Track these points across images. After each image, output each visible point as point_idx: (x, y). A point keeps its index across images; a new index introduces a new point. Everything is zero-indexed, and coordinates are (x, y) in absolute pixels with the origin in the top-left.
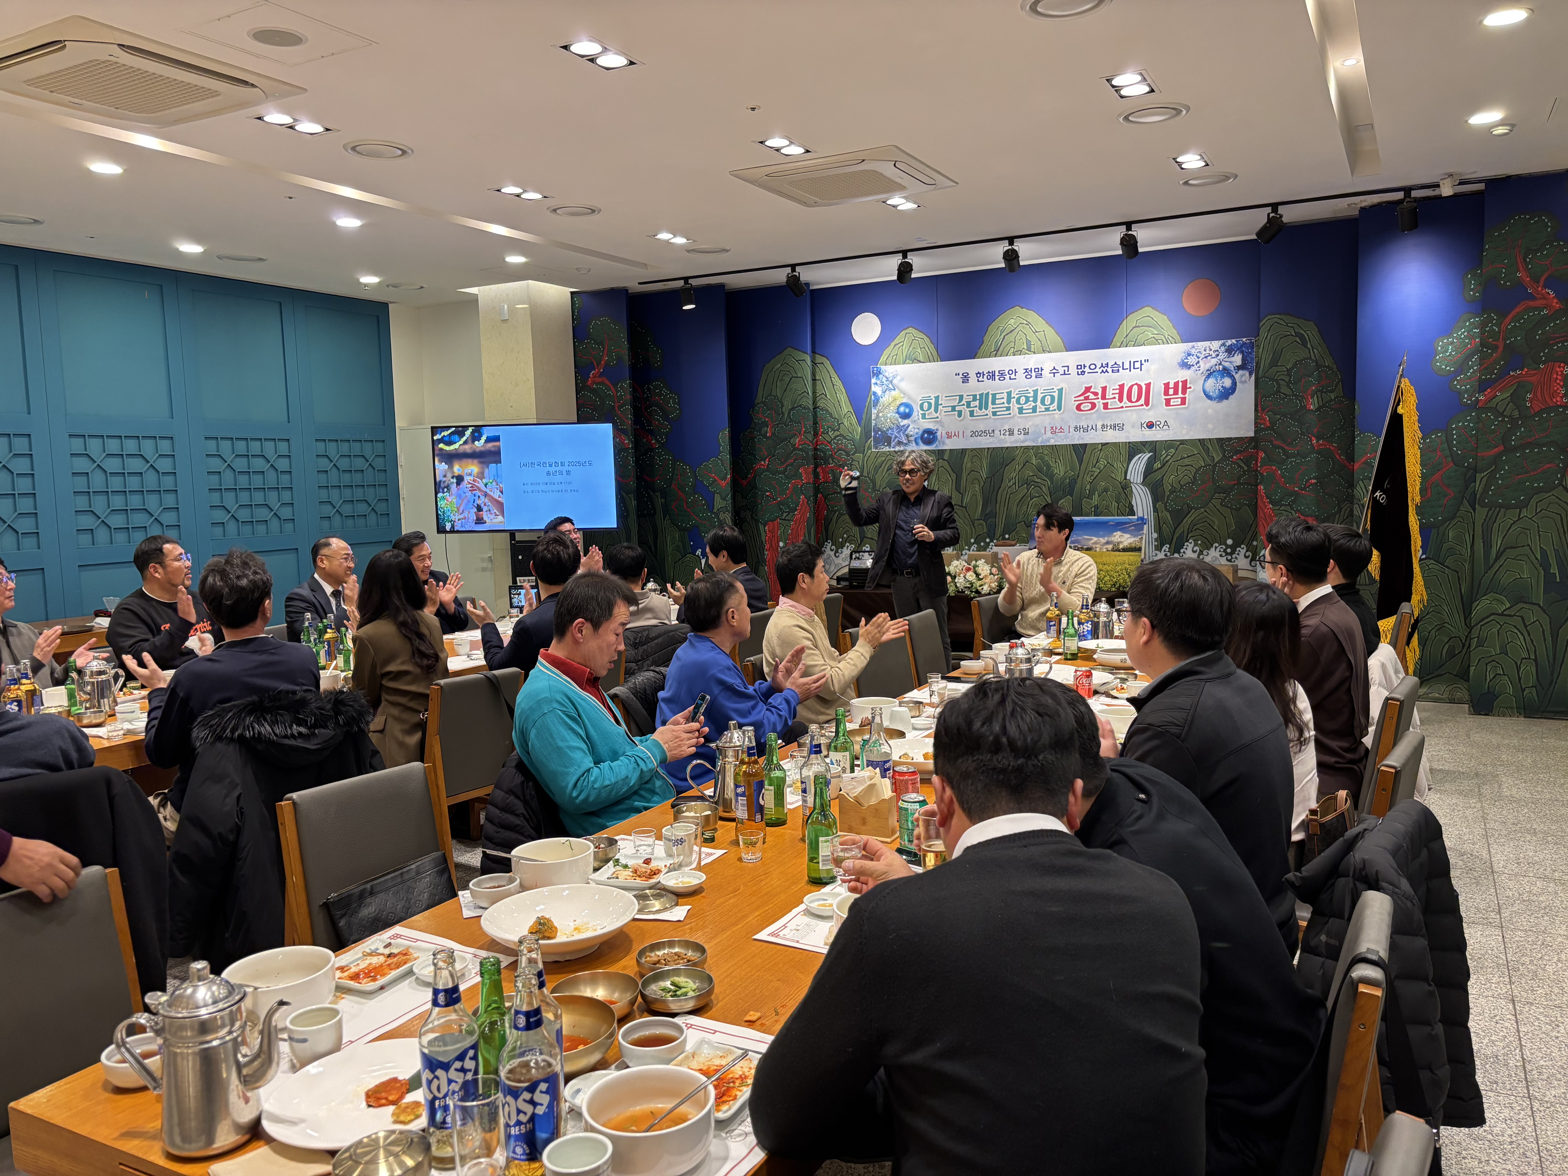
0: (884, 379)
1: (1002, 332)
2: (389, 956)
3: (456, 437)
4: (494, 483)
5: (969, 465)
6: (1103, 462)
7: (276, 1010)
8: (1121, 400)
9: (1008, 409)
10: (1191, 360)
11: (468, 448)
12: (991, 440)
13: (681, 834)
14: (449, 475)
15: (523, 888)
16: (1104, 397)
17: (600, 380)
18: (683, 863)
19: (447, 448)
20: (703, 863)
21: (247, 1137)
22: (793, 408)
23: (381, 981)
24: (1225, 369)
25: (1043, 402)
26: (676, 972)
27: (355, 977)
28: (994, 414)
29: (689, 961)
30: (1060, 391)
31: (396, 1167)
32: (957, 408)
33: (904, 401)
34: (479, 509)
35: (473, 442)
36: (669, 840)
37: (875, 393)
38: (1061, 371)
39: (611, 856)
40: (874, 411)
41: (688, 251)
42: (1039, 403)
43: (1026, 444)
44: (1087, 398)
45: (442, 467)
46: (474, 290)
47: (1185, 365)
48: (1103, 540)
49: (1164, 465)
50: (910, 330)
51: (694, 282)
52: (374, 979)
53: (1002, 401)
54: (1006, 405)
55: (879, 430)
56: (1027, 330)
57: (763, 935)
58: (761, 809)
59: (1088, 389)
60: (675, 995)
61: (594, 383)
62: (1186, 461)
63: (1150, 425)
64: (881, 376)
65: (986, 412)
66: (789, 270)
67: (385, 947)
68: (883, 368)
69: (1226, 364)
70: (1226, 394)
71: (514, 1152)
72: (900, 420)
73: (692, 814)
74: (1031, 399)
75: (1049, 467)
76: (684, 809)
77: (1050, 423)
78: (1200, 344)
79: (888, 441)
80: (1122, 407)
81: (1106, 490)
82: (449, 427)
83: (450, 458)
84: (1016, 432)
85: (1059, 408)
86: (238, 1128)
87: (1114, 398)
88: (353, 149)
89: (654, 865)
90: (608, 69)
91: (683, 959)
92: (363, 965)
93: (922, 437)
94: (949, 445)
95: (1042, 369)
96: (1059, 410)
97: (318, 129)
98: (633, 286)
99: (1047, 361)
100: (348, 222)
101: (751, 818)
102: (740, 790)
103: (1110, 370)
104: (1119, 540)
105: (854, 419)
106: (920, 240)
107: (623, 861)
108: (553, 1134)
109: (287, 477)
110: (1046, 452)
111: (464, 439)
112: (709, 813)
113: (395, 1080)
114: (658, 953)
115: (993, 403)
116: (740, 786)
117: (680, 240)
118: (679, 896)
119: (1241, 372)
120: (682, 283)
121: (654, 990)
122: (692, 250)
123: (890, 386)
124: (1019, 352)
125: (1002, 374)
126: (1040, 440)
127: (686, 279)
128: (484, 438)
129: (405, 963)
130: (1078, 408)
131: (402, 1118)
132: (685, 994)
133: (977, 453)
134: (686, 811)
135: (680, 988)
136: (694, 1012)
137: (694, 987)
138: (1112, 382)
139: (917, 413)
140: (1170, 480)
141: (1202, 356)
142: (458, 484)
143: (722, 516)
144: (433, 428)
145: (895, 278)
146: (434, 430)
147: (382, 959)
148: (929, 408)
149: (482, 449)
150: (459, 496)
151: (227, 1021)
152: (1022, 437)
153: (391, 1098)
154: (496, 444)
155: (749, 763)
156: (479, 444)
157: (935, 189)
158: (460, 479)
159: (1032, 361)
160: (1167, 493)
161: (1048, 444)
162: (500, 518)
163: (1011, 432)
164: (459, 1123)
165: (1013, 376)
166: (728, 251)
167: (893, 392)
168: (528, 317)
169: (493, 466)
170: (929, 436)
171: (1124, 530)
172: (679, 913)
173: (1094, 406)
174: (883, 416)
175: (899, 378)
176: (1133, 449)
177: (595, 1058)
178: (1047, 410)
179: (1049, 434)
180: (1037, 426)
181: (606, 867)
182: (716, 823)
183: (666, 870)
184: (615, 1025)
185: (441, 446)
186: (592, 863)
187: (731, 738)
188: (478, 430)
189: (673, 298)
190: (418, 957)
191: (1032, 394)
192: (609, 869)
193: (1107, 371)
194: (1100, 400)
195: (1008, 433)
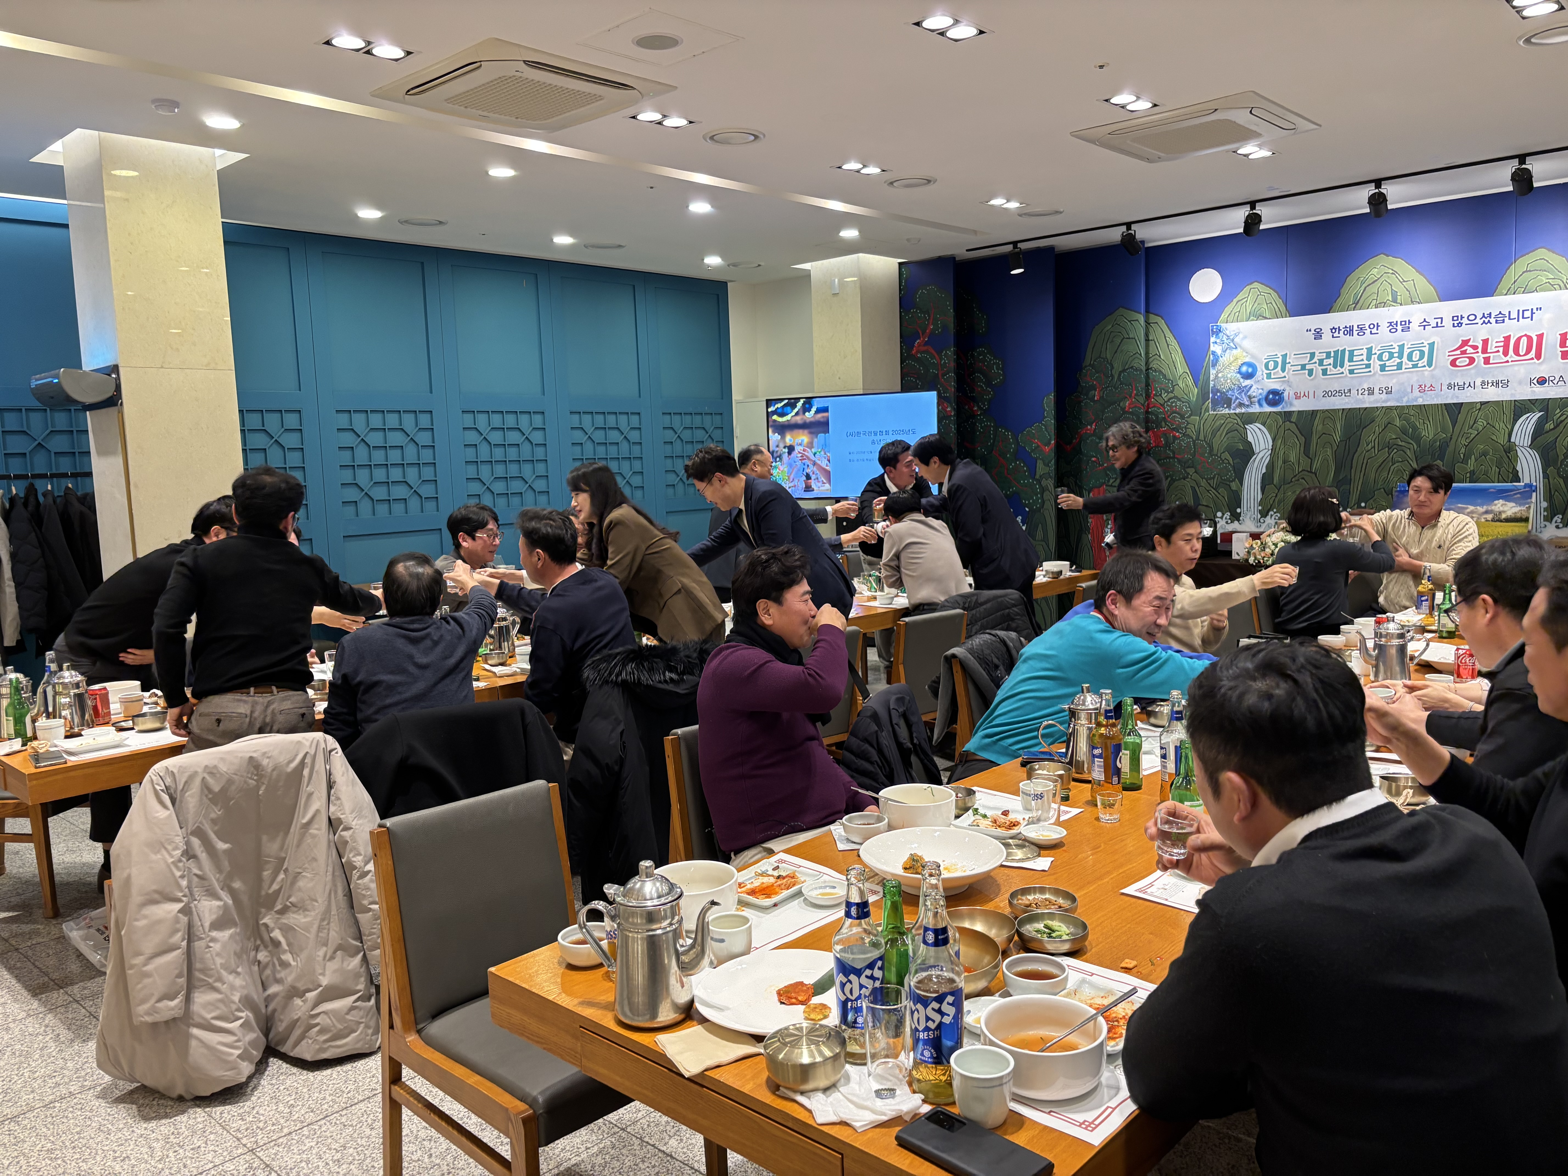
0: (1225, 338)
1: (1363, 283)
2: (779, 877)
3: (789, 408)
4: (822, 453)
5: (1320, 427)
6: (1481, 423)
7: (709, 909)
8: (1506, 353)
9: (1368, 366)
11: (799, 419)
12: (1347, 400)
13: (1040, 790)
14: (781, 445)
15: (891, 828)
16: (1484, 351)
17: (925, 348)
18: (1042, 818)
19: (780, 420)
20: (1062, 819)
21: (682, 1016)
22: (1124, 370)
23: (775, 899)
25: (1410, 358)
26: (1051, 916)
27: (753, 892)
28: (1351, 372)
29: (1060, 907)
30: (1432, 345)
31: (817, 1055)
32: (1308, 367)
33: (1247, 360)
34: (808, 477)
35: (804, 413)
36: (1027, 794)
37: (1214, 353)
38: (1433, 324)
39: (969, 805)
40: (1213, 372)
41: (1020, 215)
42: (1405, 359)
43: (1389, 404)
44: (1464, 352)
45: (775, 437)
46: (806, 266)
48: (1481, 509)
49: (1558, 425)
50: (1256, 285)
51: (1023, 246)
52: (769, 896)
53: (1361, 358)
54: (1366, 362)
55: (1218, 391)
56: (1393, 279)
57: (1130, 890)
58: (1118, 772)
59: (1465, 343)
60: (1051, 937)
61: (917, 352)
63: (1542, 381)
64: (1221, 335)
65: (1342, 370)
66: (1124, 228)
67: (774, 869)
68: (1224, 325)
71: (922, 1054)
72: (1242, 380)
73: (1045, 772)
74: (1396, 355)
75: (1415, 428)
76: (1037, 767)
77: (1418, 381)
79: (1228, 402)
80: (1507, 362)
81: (1485, 454)
82: (783, 400)
83: (782, 429)
84: (1376, 391)
85: (1430, 364)
86: (676, 1007)
87: (1498, 351)
88: (712, 138)
89: (1012, 817)
90: (956, 40)
91: (1054, 905)
92: (757, 883)
93: (1266, 398)
94: (1298, 406)
95: (1410, 322)
96: (1430, 367)
97: (683, 122)
98: (961, 253)
99: (1416, 313)
100: (700, 207)
101: (1108, 780)
102: (1097, 752)
103: (1493, 320)
104: (1501, 509)
105: (1190, 381)
106: (1271, 189)
107: (981, 811)
108: (957, 1043)
109: (638, 447)
110: (1412, 413)
111: (796, 410)
112: (1062, 772)
113: (802, 983)
114: (1029, 897)
115: (1351, 360)
116: (1097, 748)
117: (1013, 205)
118: (1042, 848)
120: (1010, 247)
121: (1030, 929)
122: (1025, 214)
123: (1232, 344)
124: (1384, 304)
125: (1361, 329)
126: (1405, 399)
127: (1015, 244)
128: (814, 410)
129: (794, 885)
130: (1453, 363)
131: (812, 1016)
132: (1060, 936)
133: (1330, 414)
134: (1038, 769)
135: (1054, 931)
136: (1070, 954)
137: (1068, 932)
138: (1495, 333)
139: (1261, 372)
140: (1565, 443)
142: (789, 453)
143: (1044, 483)
144: (767, 401)
145: (1241, 230)
146: (769, 402)
147: (772, 880)
148: (1275, 367)
149: (812, 420)
150: (790, 465)
151: (669, 914)
152: (1384, 396)
153: (800, 998)
154: (825, 414)
155: (1106, 726)
156: (809, 415)
157: (1294, 134)
158: (791, 449)
159: (1398, 313)
160: (1561, 457)
161: (1415, 404)
162: (827, 486)
163: (1371, 392)
164: (870, 1024)
165: (1374, 331)
166: (1061, 213)
167: (1234, 351)
168: (858, 290)
169: (821, 435)
170: (1274, 398)
171: (1508, 499)
172: (1043, 863)
173: (1472, 360)
174: (1223, 376)
175: (1241, 336)
176: (1520, 408)
177: (981, 984)
178: (1415, 366)
179: (1416, 393)
180: (1403, 383)
181: (966, 815)
182: (1069, 783)
183: (1026, 823)
184: (1000, 956)
185: (775, 417)
186: (953, 812)
187: (1084, 701)
188: (809, 401)
189: (1002, 263)
190: (805, 881)
191: (1397, 350)
192: (968, 818)
193: (1489, 322)
194: (1480, 354)
195: (1366, 392)
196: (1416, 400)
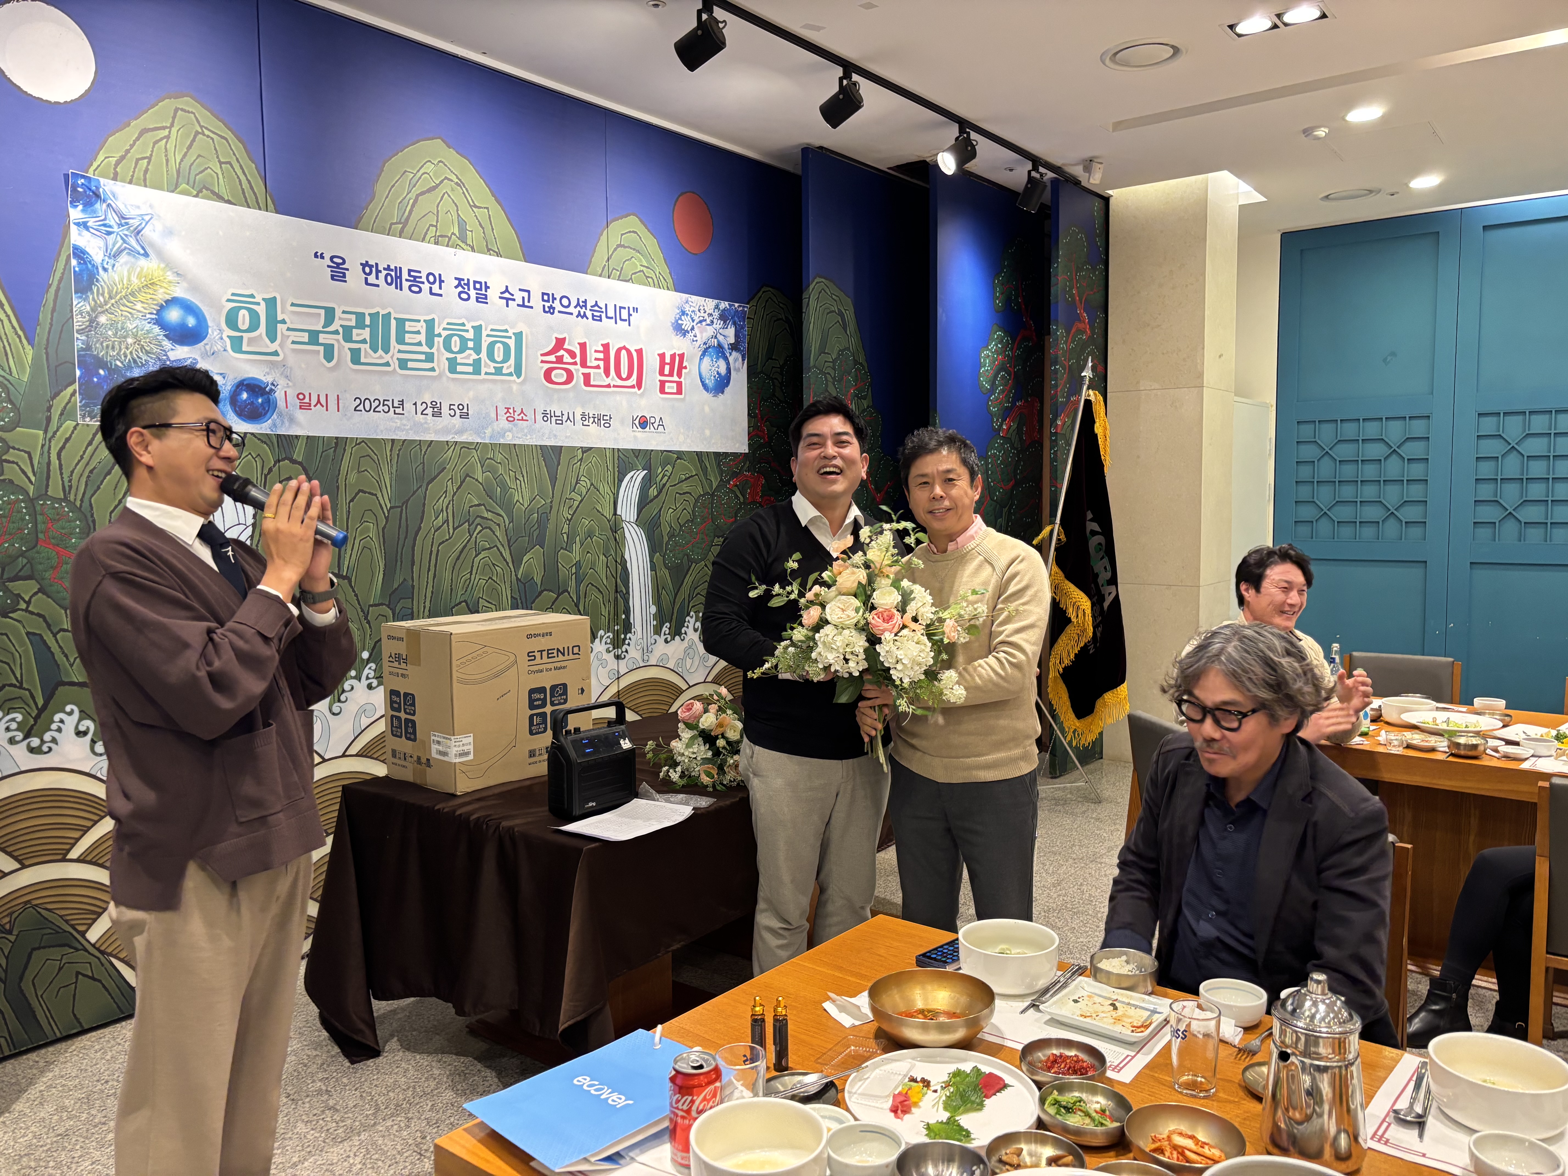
0: (113, 219)
1: (412, 185)
6: (585, 483)
8: (607, 373)
9: (430, 358)
10: (686, 323)
12: (398, 421)
16: (584, 364)
24: (720, 346)
25: (491, 356)
28: (403, 364)
30: (519, 336)
33: (179, 292)
37: (80, 253)
38: (519, 296)
40: (80, 306)
43: (464, 438)
44: (560, 360)
47: (679, 329)
49: (660, 492)
50: (186, 103)
53: (417, 338)
54: (425, 349)
55: (101, 363)
56: (459, 196)
59: (561, 344)
62: (685, 487)
63: (644, 423)
64: (98, 207)
65: (387, 358)
68: (106, 185)
69: (721, 338)
70: (722, 384)
72: (167, 344)
74: (471, 344)
75: (504, 487)
77: (504, 399)
78: (694, 298)
80: (609, 386)
81: (590, 535)
84: (445, 410)
85: (518, 372)
87: (598, 367)
94: (306, 425)
95: (487, 287)
96: (519, 376)
99: (494, 271)
103: (589, 314)
110: (499, 458)
115: (401, 341)
119: (734, 353)
124: (448, 240)
125: (415, 280)
126: (488, 431)
130: (546, 376)
133: (372, 450)
138: (593, 336)
139: (218, 331)
140: (668, 516)
141: (697, 320)
148: (252, 326)
152: (457, 421)
159: (469, 264)
160: (666, 538)
161: (502, 441)
163: (436, 411)
165: (436, 288)
167: (143, 261)
170: (255, 400)
173: (570, 377)
174: (113, 324)
175: (159, 226)
176: (624, 462)
178: (498, 371)
179: (503, 423)
180: (483, 402)
191: (470, 335)
193: (585, 315)
194: (578, 366)
195: (429, 411)
196: (503, 436)
